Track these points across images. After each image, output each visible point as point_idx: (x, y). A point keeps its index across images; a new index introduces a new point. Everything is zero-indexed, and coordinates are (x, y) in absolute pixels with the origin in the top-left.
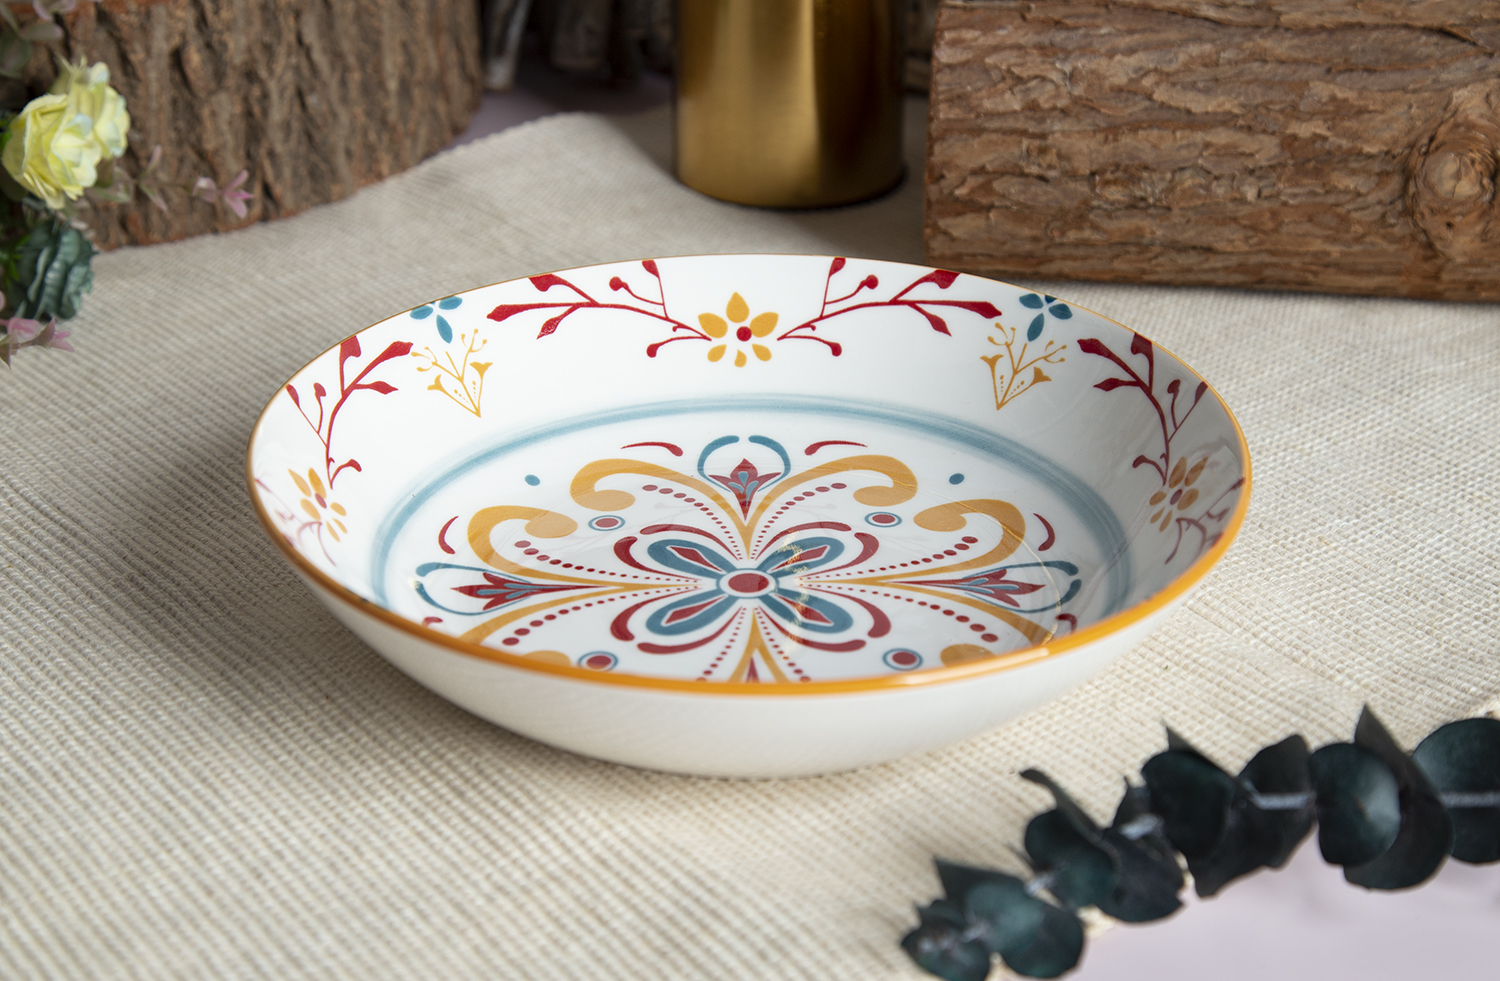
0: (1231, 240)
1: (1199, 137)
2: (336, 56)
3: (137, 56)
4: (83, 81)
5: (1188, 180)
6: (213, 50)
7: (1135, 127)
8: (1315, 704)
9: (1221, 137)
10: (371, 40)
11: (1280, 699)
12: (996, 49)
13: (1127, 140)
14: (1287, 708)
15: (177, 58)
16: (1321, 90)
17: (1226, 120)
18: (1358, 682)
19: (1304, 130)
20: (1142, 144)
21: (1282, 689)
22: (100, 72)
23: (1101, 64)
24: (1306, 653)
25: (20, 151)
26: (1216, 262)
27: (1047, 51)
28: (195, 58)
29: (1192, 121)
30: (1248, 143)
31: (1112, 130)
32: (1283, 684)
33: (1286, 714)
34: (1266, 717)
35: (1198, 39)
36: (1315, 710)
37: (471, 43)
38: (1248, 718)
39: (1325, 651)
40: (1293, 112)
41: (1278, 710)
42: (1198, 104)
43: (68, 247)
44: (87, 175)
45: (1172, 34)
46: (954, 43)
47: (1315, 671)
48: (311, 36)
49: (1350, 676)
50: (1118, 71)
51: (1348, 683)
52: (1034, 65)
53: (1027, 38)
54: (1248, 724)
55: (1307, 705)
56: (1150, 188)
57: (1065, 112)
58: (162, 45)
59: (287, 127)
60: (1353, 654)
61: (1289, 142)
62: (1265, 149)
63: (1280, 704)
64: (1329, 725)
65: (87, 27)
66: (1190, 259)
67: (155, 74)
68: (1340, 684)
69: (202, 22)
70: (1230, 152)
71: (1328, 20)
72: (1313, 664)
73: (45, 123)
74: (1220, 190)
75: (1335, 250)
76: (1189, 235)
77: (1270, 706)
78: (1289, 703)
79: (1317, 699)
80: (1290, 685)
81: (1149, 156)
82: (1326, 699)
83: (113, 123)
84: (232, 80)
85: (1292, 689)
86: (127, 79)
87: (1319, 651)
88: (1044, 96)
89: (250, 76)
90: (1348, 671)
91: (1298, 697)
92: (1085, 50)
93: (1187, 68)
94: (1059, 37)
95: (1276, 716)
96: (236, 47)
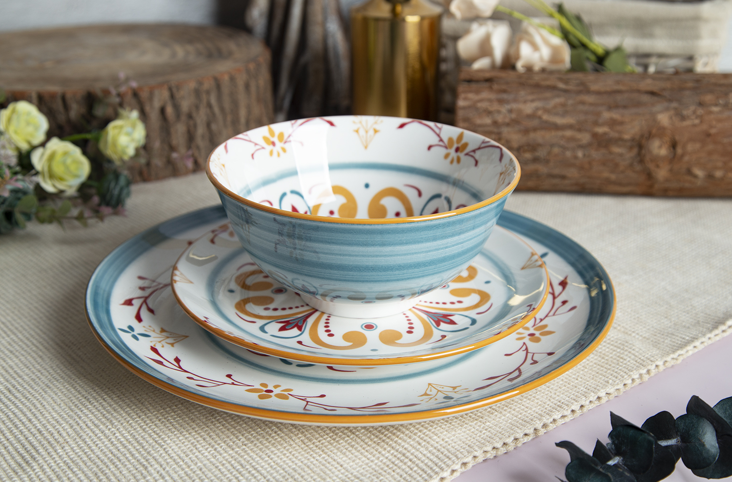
0: (573, 173)
1: (560, 133)
2: (222, 109)
3: (147, 108)
4: (128, 118)
5: (556, 150)
6: (176, 107)
7: (535, 129)
8: (626, 344)
9: (569, 133)
10: (235, 104)
11: (612, 343)
12: (481, 100)
13: (532, 135)
14: (615, 346)
15: (163, 111)
16: (606, 115)
17: (570, 127)
18: (641, 336)
19: (600, 130)
20: (538, 137)
21: (612, 339)
22: (135, 114)
23: (521, 106)
24: (619, 325)
25: (106, 142)
26: (567, 182)
27: (501, 102)
28: (169, 110)
29: (557, 127)
30: (579, 136)
31: (526, 131)
32: (613, 337)
33: (615, 349)
34: (607, 350)
35: (558, 96)
36: (627, 346)
37: (270, 106)
38: (600, 350)
39: (627, 324)
40: (596, 123)
41: (612, 347)
42: (559, 121)
43: (122, 181)
44: (131, 151)
45: (548, 94)
46: (465, 99)
47: (624, 332)
48: (213, 101)
49: (638, 334)
50: (528, 108)
51: (637, 336)
52: (495, 107)
53: (492, 96)
54: (600, 352)
55: (623, 345)
56: (541, 153)
57: (508, 125)
58: (157, 104)
59: (203, 137)
60: (638, 325)
61: (595, 135)
62: (585, 138)
63: (612, 345)
64: (633, 352)
65: (129, 98)
66: (556, 181)
67: (154, 115)
68: (634, 337)
69: (172, 96)
70: (571, 139)
71: (608, 89)
72: (623, 330)
73: (116, 131)
74: (568, 154)
75: (613, 177)
76: (556, 171)
77: (608, 346)
78: (616, 344)
79: (627, 342)
80: (615, 337)
81: (540, 141)
82: (630, 342)
83: (139, 133)
84: (183, 118)
85: (616, 339)
86: (144, 116)
87: (624, 325)
88: (500, 118)
89: (190, 116)
90: (637, 332)
91: (619, 342)
92: (515, 100)
93: (555, 107)
94: (505, 96)
95: (611, 349)
96: (185, 105)
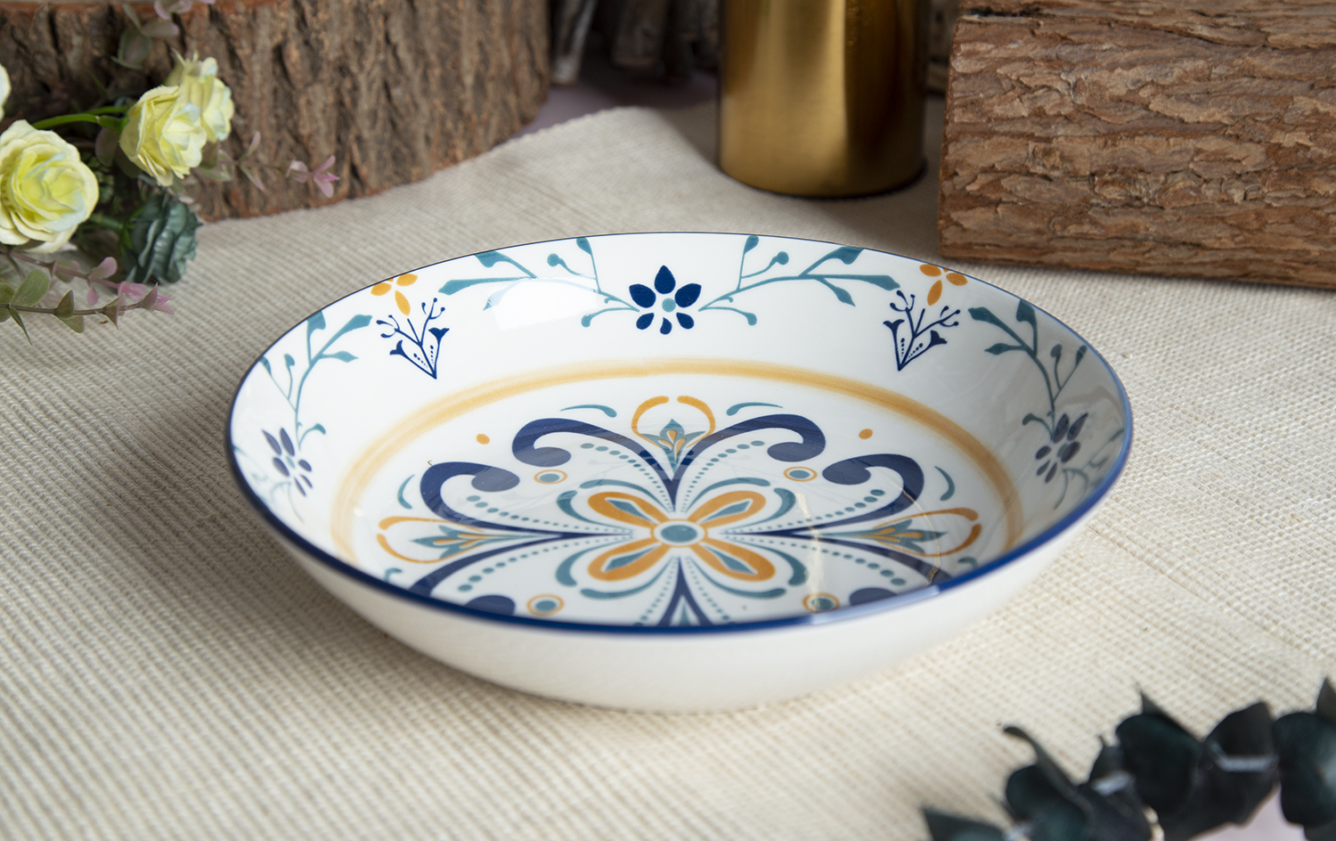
0: (1219, 237)
1: (1191, 144)
2: (420, 53)
3: (244, 51)
4: (195, 73)
5: (1180, 182)
6: (311, 47)
7: (1132, 133)
8: (1283, 670)
9: (1211, 144)
10: (451, 40)
11: (1250, 663)
12: (1007, 61)
13: (1124, 145)
14: (1257, 672)
15: (279, 53)
16: (1304, 104)
17: (1217, 129)
18: (1324, 651)
19: (1287, 140)
20: (1139, 149)
21: (1252, 654)
22: (210, 66)
23: (1103, 76)
24: (1276, 622)
25: (135, 135)
26: (1205, 257)
27: (1053, 63)
28: (294, 54)
29: (1184, 129)
30: (1236, 151)
31: (1112, 136)
32: (1254, 649)
33: (1255, 678)
34: (1236, 680)
35: (1193, 56)
36: (1283, 675)
37: (540, 43)
38: (1220, 680)
39: (1294, 621)
40: (1279, 123)
41: (1248, 674)
42: (1191, 114)
43: (176, 219)
44: (193, 157)
45: (1168, 51)
46: (969, 55)
47: (1284, 639)
48: (398, 36)
49: (1316, 646)
50: (1118, 83)
51: (1314, 652)
52: (1041, 76)
53: (1036, 51)
54: (1219, 685)
55: (1275, 670)
56: (1145, 188)
57: (1068, 119)
58: (265, 42)
59: (373, 115)
60: (1319, 625)
61: (1274, 150)
62: (1252, 156)
63: (1250, 668)
64: (1295, 690)
65: (201, 25)
66: (1181, 254)
67: (258, 67)
68: (1307, 652)
69: (302, 22)
70: (1219, 158)
71: (1312, 41)
72: (1282, 633)
73: (158, 110)
74: (1209, 192)
75: (1315, 249)
76: (1180, 232)
77: (1240, 669)
78: (1259, 668)
79: (1285, 665)
80: (1260, 651)
81: (1144, 160)
82: (1293, 666)
83: (219, 111)
84: (326, 74)
85: (1262, 654)
86: (233, 72)
87: (1287, 622)
88: (1049, 104)
89: (343, 70)
90: (1314, 641)
91: (1267, 662)
92: (1088, 63)
93: (1181, 81)
94: (1065, 51)
95: (1246, 679)
96: (331, 45)
